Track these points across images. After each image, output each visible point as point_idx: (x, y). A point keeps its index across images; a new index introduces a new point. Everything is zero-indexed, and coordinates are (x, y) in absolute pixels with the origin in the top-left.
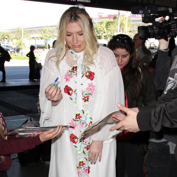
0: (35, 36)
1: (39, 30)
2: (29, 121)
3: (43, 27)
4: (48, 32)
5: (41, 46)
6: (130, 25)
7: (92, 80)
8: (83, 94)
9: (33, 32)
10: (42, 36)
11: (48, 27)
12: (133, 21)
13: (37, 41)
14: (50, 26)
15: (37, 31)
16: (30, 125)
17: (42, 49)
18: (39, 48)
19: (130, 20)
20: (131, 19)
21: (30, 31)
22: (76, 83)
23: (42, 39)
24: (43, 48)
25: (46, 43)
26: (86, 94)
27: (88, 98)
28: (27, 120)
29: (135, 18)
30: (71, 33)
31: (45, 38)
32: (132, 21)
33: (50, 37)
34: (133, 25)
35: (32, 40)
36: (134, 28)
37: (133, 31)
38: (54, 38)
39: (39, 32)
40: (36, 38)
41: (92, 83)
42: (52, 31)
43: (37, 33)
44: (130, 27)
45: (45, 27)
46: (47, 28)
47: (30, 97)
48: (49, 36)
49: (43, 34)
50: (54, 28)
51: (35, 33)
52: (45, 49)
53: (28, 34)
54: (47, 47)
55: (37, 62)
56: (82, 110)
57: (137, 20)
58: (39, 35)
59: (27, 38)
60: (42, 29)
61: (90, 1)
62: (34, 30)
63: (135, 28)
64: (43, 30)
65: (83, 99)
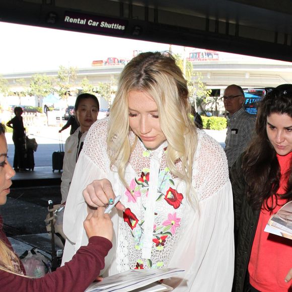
0: (19, 89)
1: (26, 79)
2: (30, 255)
3: (33, 74)
4: (42, 82)
5: (31, 108)
6: (189, 73)
7: (176, 208)
8: (154, 232)
9: (14, 82)
10: (32, 90)
11: (42, 74)
12: (195, 66)
13: (23, 98)
14: (47, 73)
15: (22, 80)
16: (33, 261)
17: (32, 113)
18: (28, 112)
19: (190, 65)
20: (192, 63)
21: (9, 80)
22: (145, 209)
23: (31, 95)
24: (34, 111)
25: (39, 103)
26: (161, 233)
27: (164, 241)
28: (26, 253)
29: (197, 61)
30: (138, 112)
31: (38, 93)
32: (193, 65)
33: (46, 92)
34: (195, 72)
35: (12, 97)
36: (197, 79)
37: (195, 83)
38: (53, 94)
39: (25, 82)
40: (20, 93)
41: (175, 214)
42: (50, 82)
43: (21, 85)
44: (191, 77)
45: (36, 73)
46: (40, 76)
47: (19, 202)
48: (45, 90)
49: (34, 86)
50: (53, 76)
51: (18, 84)
52: (38, 113)
53: (5, 85)
54: (41, 110)
55: (27, 137)
56: (149, 260)
57: (202, 64)
58: (26, 89)
59: (3, 94)
60: (30, 77)
61: (123, 28)
62: (15, 79)
63: (199, 79)
64: (33, 79)
65: (154, 240)
